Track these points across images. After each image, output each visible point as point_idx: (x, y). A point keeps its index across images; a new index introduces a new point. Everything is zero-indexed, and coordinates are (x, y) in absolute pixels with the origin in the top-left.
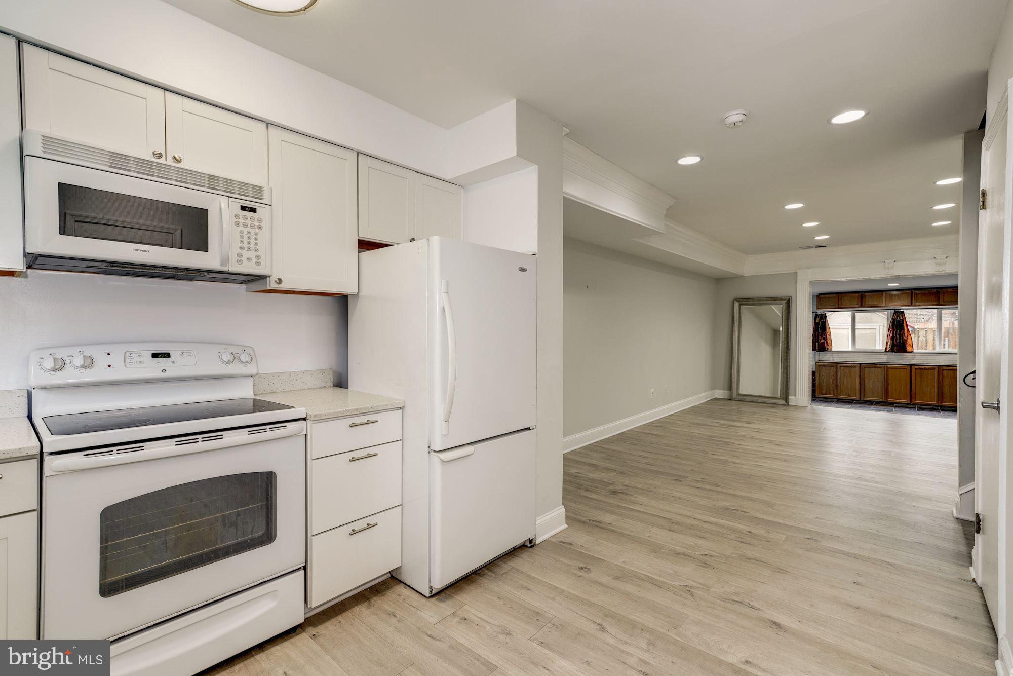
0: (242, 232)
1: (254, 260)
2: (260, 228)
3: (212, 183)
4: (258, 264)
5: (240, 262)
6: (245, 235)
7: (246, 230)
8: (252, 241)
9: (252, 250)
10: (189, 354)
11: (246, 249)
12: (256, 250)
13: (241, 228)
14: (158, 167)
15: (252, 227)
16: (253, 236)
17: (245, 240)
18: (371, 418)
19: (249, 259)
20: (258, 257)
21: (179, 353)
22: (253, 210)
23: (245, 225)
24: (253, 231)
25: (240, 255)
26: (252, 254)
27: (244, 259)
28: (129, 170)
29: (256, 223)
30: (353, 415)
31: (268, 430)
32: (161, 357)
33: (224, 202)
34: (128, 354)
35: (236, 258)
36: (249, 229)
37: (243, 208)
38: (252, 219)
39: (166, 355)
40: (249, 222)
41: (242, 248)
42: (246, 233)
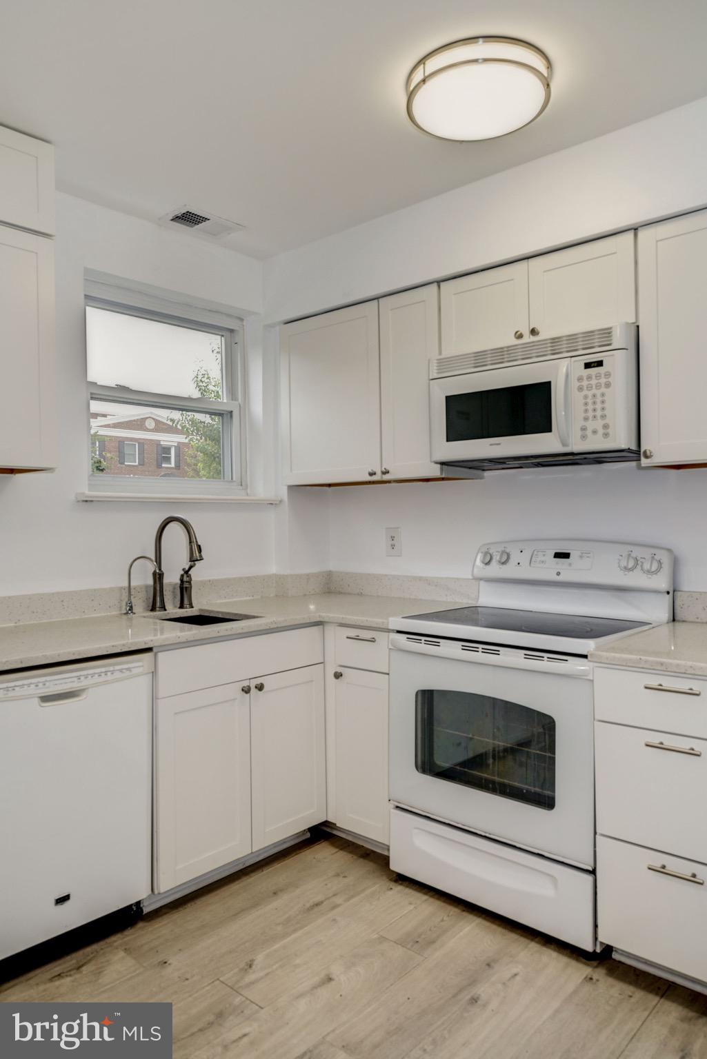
0: (586, 397)
1: (601, 431)
2: (608, 385)
3: (556, 346)
4: (606, 435)
5: (584, 437)
6: (590, 401)
7: (590, 394)
8: (599, 406)
9: (599, 418)
10: (588, 555)
11: (591, 418)
12: (603, 417)
13: (585, 392)
15: (598, 386)
16: (599, 399)
17: (590, 407)
18: (694, 685)
19: (595, 432)
20: (606, 427)
21: (579, 553)
22: (600, 364)
23: (589, 388)
24: (598, 393)
25: (584, 429)
26: (598, 424)
27: (589, 432)
28: (486, 365)
29: (603, 380)
30: (653, 669)
31: (545, 659)
32: (563, 558)
33: (563, 366)
34: (535, 553)
35: (580, 433)
36: (594, 391)
37: (588, 366)
38: (598, 376)
39: (566, 556)
40: (594, 382)
41: (586, 419)
42: (590, 397)
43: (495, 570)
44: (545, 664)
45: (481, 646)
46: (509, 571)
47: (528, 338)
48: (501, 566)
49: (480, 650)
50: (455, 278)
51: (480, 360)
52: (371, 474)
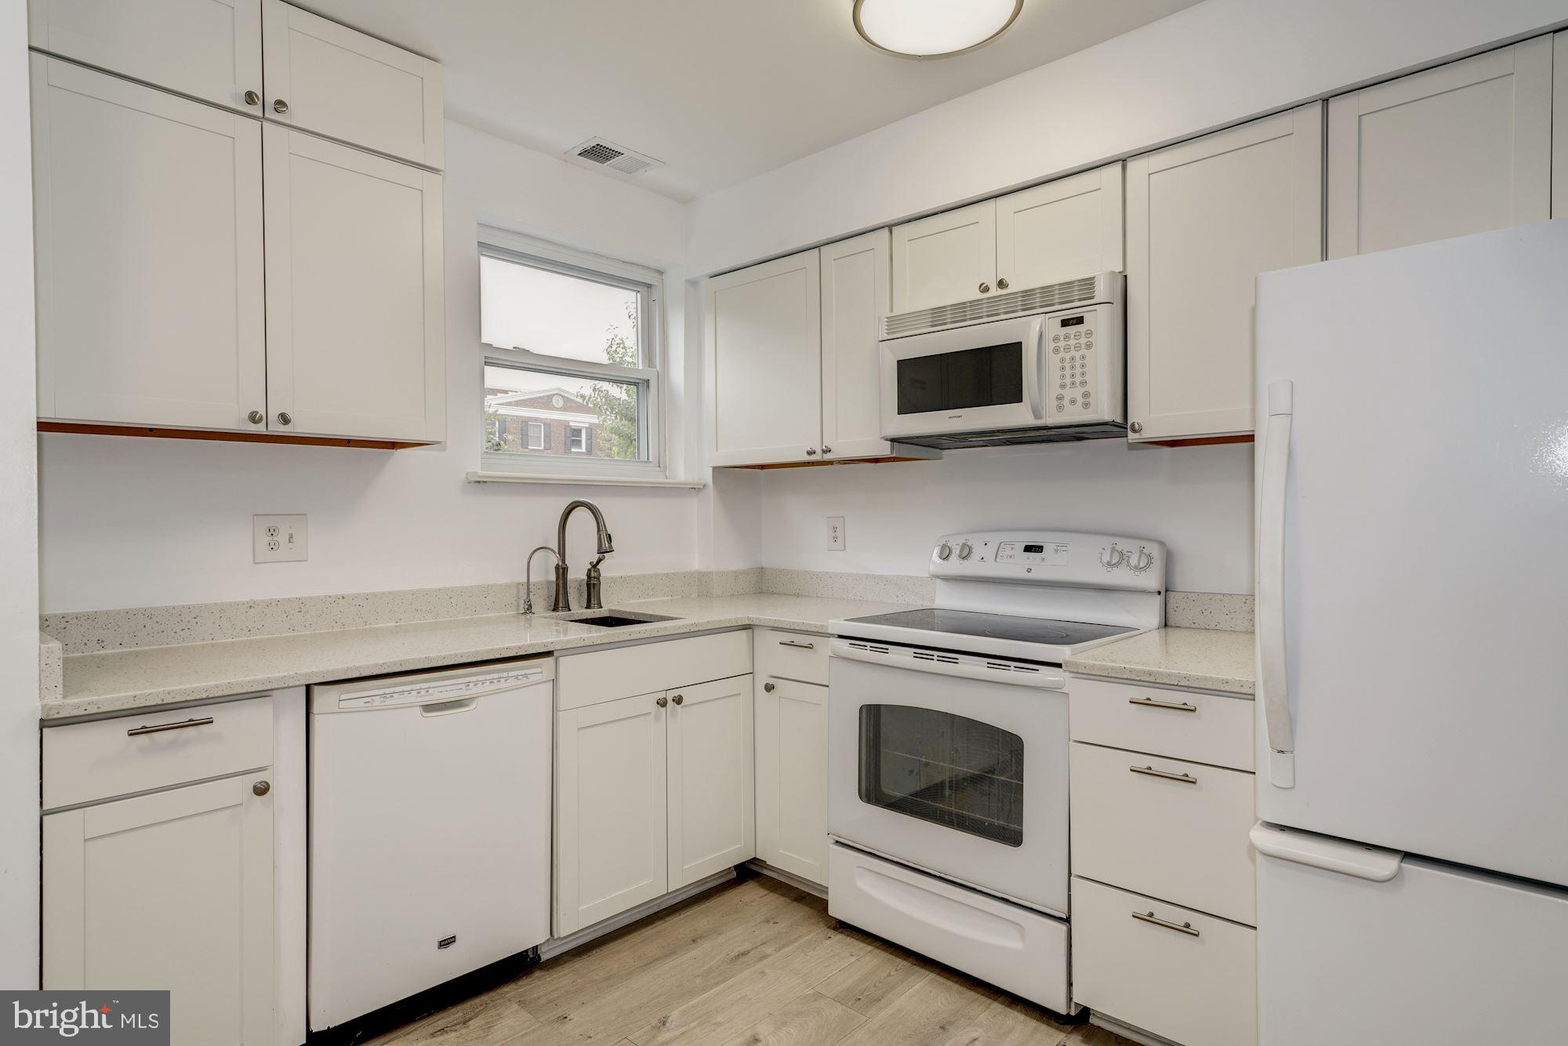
0: (1063, 360)
1: (1080, 400)
2: (1089, 346)
3: (1029, 301)
4: (1086, 405)
5: (1060, 408)
6: (1067, 365)
7: (1068, 356)
8: (1078, 371)
9: (1078, 384)
10: (1065, 549)
11: (1069, 386)
12: (1084, 383)
13: (1062, 354)
14: (971, 306)
15: (1078, 347)
16: (1078, 363)
17: (1068, 372)
18: (1191, 699)
19: (1073, 402)
20: (1086, 395)
21: (1053, 546)
22: (1080, 320)
23: (1067, 349)
24: (1078, 355)
25: (1060, 398)
26: (1077, 393)
27: (1066, 402)
28: (945, 324)
29: (1083, 341)
30: (1140, 681)
31: (1012, 668)
32: (1035, 552)
33: (1036, 324)
34: (1002, 545)
35: (1055, 403)
36: (1073, 353)
37: (1065, 323)
38: (1077, 336)
39: (1038, 549)
40: (1072, 342)
41: (1063, 386)
42: (1068, 360)
43: (955, 566)
44: (1012, 674)
45: (936, 653)
46: (970, 568)
47: (994, 291)
48: (961, 562)
49: (935, 658)
50: (909, 221)
51: (938, 317)
52: (809, 453)
